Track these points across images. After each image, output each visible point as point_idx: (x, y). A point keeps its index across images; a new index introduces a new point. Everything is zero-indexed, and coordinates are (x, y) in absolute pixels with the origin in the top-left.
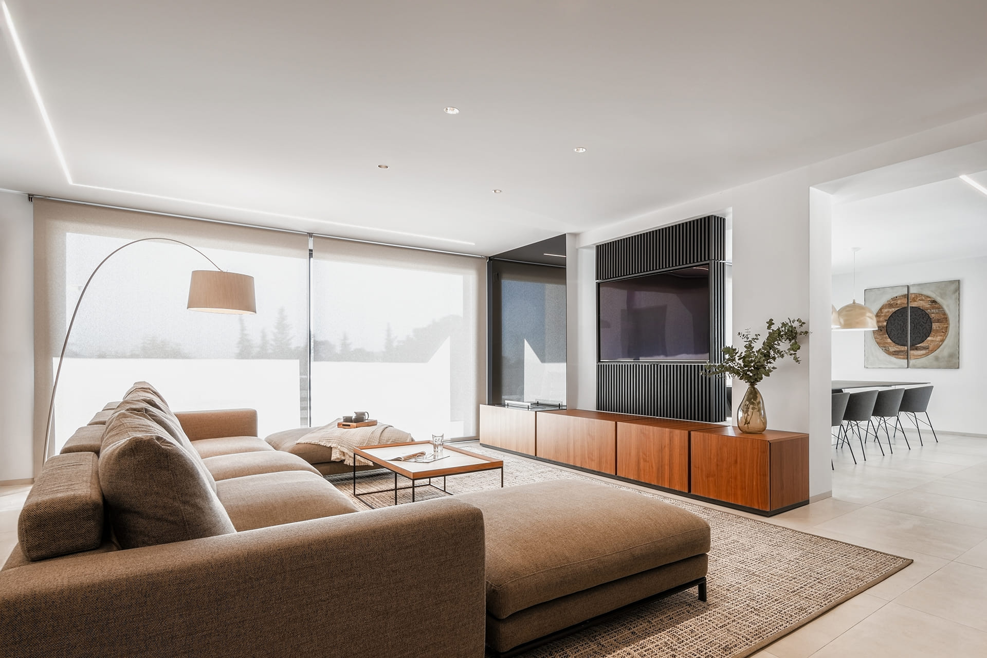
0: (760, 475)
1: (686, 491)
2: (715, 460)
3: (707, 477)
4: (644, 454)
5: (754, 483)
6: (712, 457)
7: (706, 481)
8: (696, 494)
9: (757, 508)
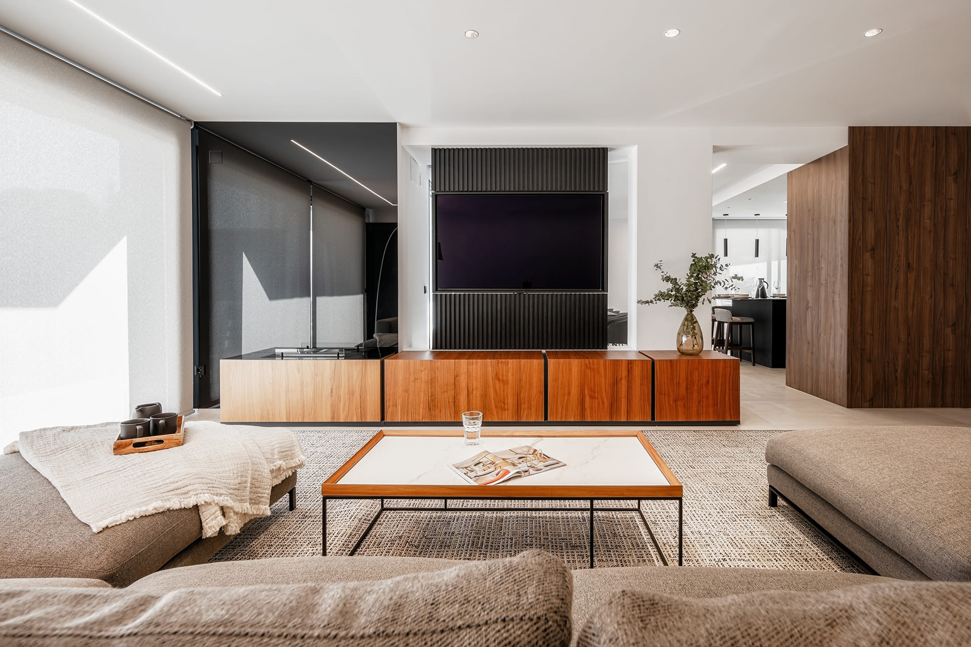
0: (733, 390)
1: (649, 420)
2: (685, 384)
3: (675, 401)
4: (591, 390)
5: (727, 399)
6: (681, 381)
7: (674, 405)
8: (662, 421)
9: (729, 420)
